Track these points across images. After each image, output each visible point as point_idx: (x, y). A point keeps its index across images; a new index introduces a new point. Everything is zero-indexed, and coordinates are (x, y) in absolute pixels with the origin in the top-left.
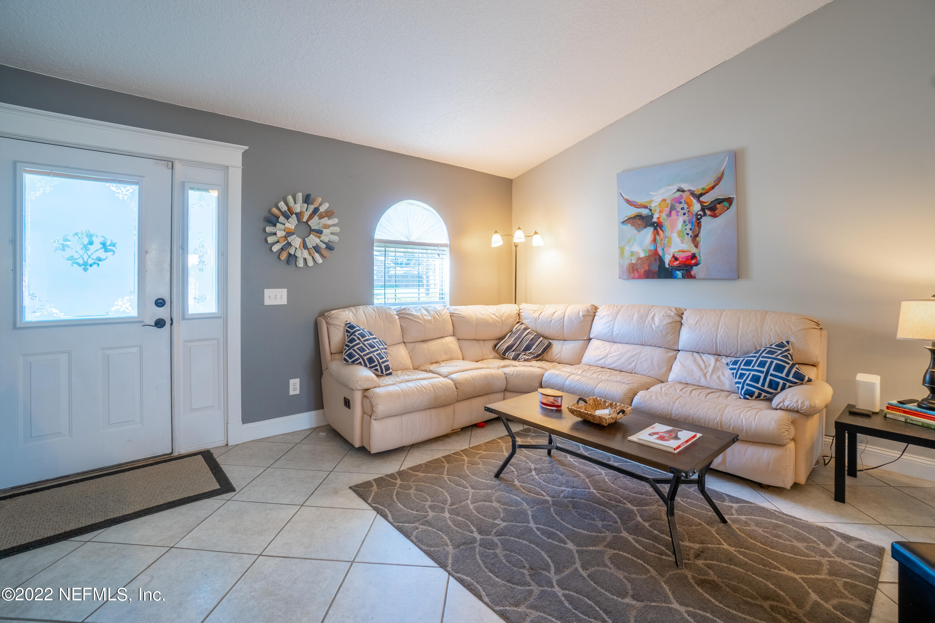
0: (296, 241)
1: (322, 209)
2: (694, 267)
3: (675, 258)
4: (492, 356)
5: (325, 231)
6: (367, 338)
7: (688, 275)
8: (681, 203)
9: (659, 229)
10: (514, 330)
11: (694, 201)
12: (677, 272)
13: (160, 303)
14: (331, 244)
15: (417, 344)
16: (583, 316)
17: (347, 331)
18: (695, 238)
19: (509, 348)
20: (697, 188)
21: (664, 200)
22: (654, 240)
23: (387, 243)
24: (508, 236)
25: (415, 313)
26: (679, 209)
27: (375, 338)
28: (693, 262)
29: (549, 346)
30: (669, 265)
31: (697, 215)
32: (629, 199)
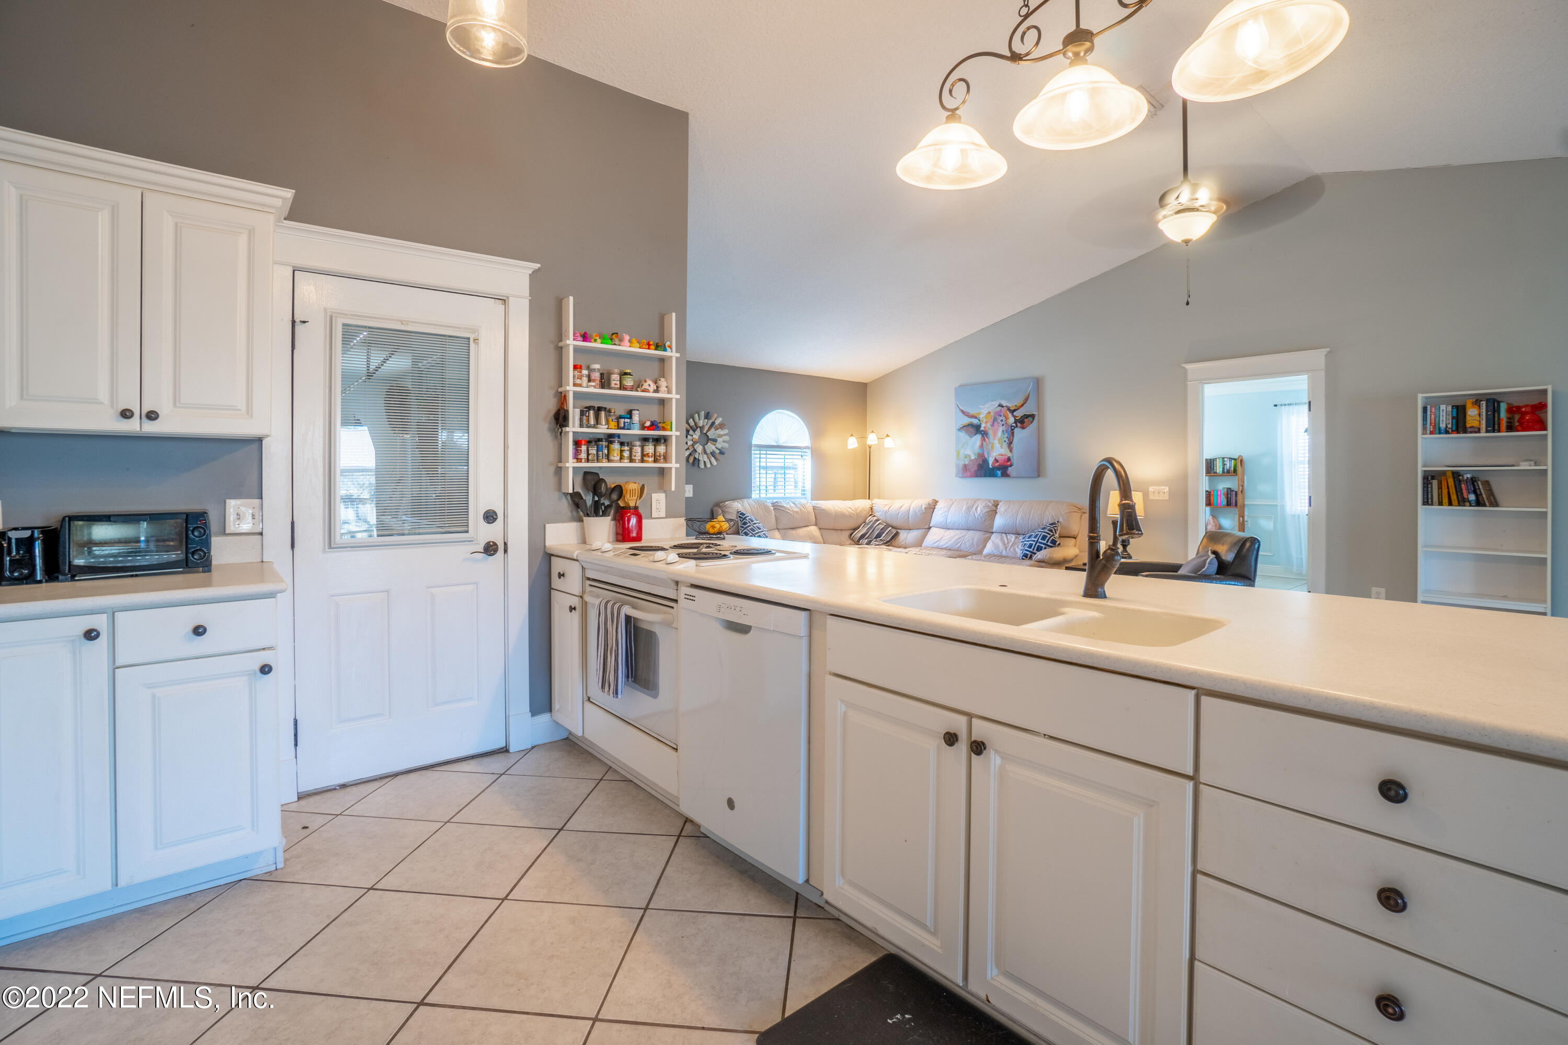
0: (699, 448)
1: (717, 422)
2: (1009, 468)
3: (996, 460)
4: (848, 543)
5: (719, 439)
6: (754, 522)
7: (1005, 475)
8: (1000, 416)
9: (985, 436)
10: (867, 521)
11: (1010, 415)
12: (998, 472)
14: (722, 450)
15: (788, 531)
16: (925, 508)
17: (740, 517)
18: (1010, 443)
19: (862, 537)
20: (1011, 405)
21: (989, 413)
22: (982, 446)
23: (761, 447)
24: (863, 438)
25: (785, 505)
26: (999, 421)
27: (759, 523)
28: (1009, 463)
29: (897, 534)
30: (992, 465)
31: (1012, 426)
32: (962, 408)
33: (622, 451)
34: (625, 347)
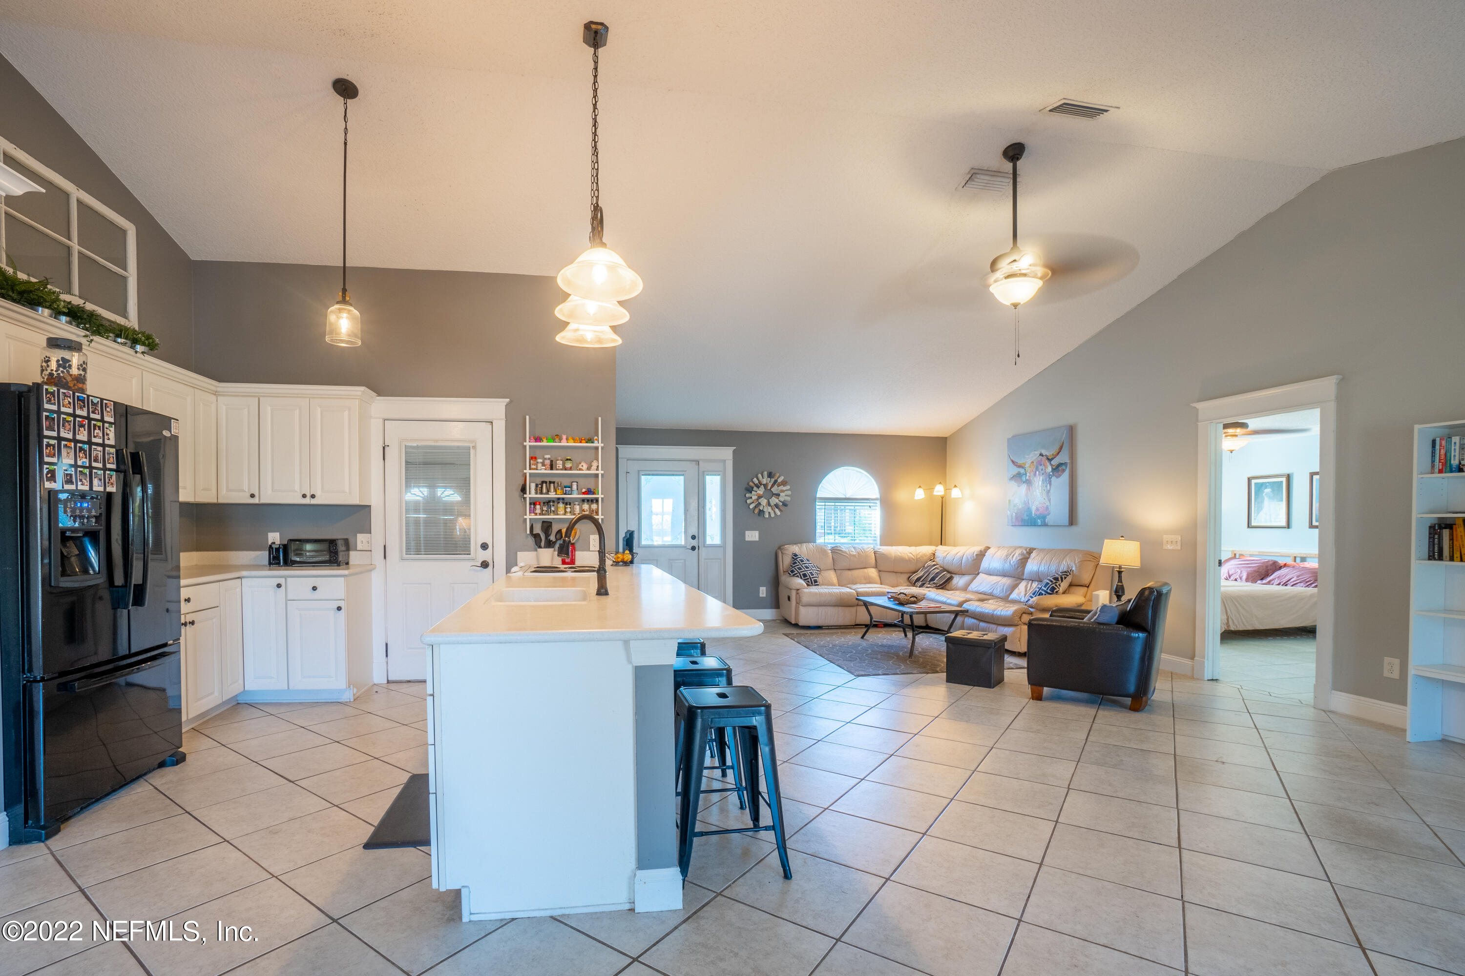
0: (764, 501)
1: (780, 480)
2: (1048, 517)
3: (1037, 509)
4: (906, 584)
5: (781, 494)
6: (805, 562)
7: (1044, 523)
8: (1041, 465)
9: (1029, 486)
10: (926, 566)
11: (1048, 464)
12: (1039, 521)
13: (693, 537)
14: (785, 502)
15: (843, 571)
16: (976, 555)
17: (793, 558)
18: (1048, 493)
19: (918, 580)
20: (1049, 454)
21: (1031, 463)
22: (1027, 495)
23: (826, 499)
24: (930, 489)
25: (844, 550)
26: (1040, 470)
27: (811, 564)
28: (1047, 512)
29: (950, 579)
30: (1034, 514)
31: (1050, 475)
32: (1014, 459)
33: (566, 508)
34: (564, 443)
